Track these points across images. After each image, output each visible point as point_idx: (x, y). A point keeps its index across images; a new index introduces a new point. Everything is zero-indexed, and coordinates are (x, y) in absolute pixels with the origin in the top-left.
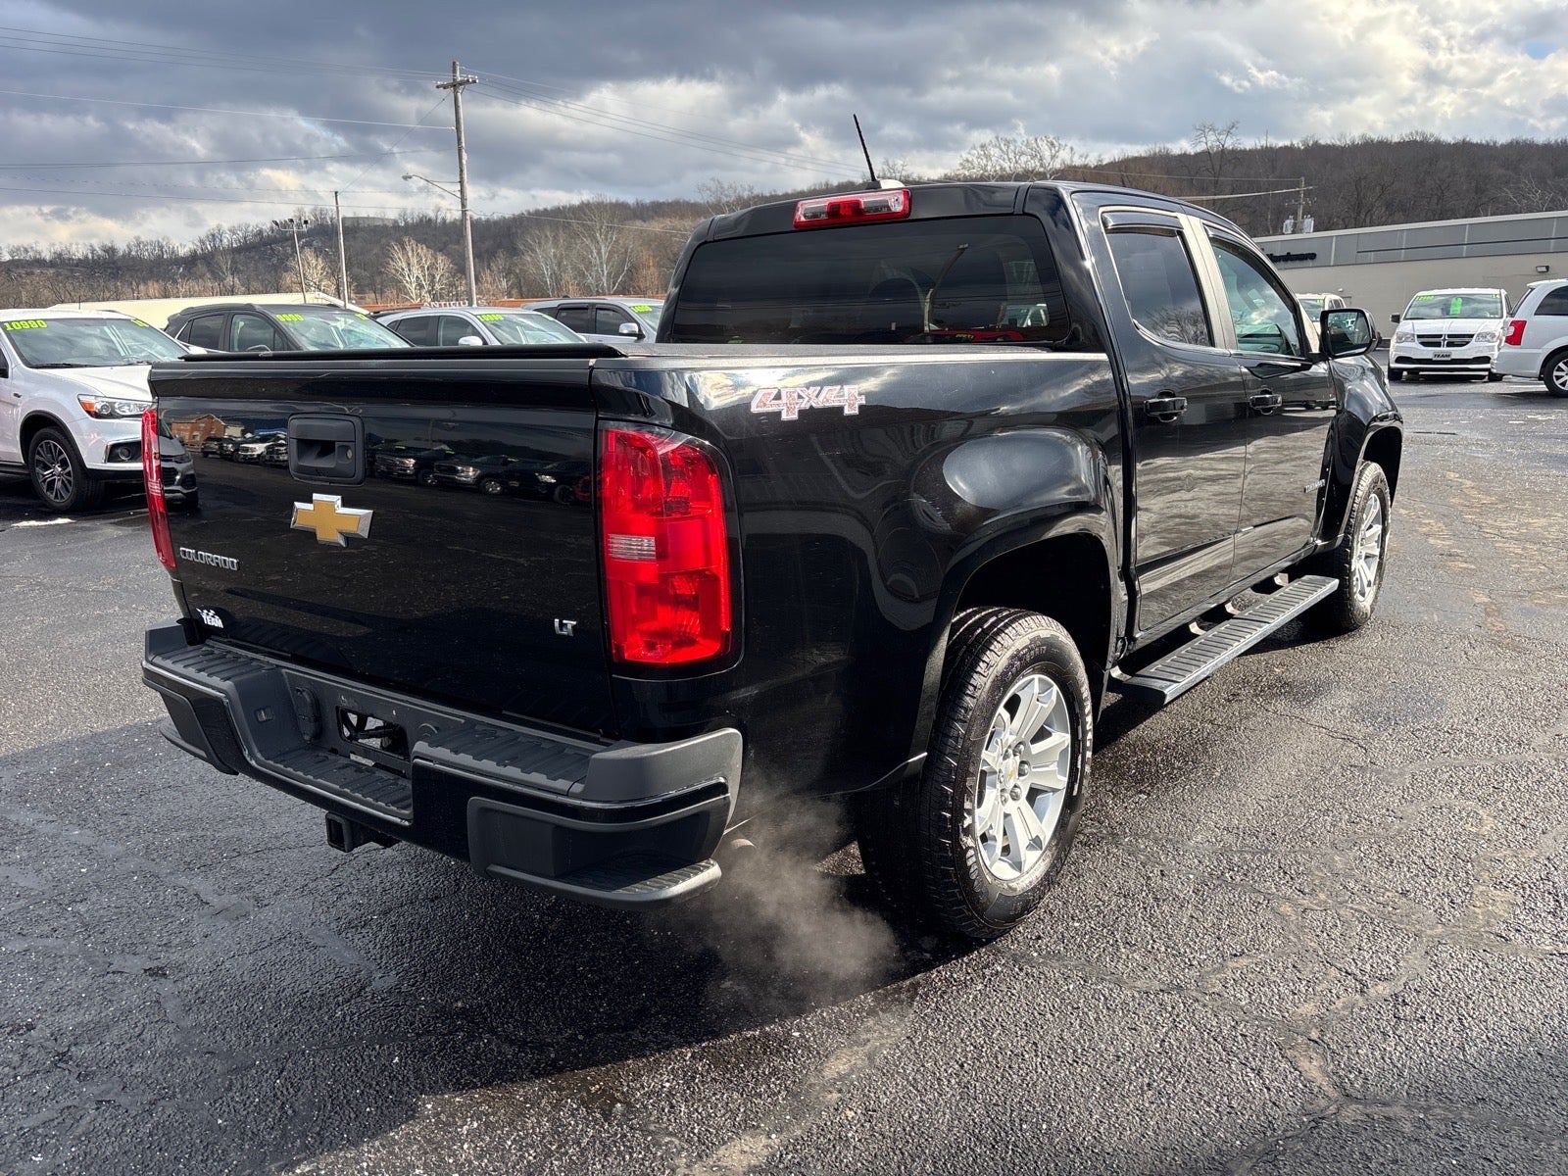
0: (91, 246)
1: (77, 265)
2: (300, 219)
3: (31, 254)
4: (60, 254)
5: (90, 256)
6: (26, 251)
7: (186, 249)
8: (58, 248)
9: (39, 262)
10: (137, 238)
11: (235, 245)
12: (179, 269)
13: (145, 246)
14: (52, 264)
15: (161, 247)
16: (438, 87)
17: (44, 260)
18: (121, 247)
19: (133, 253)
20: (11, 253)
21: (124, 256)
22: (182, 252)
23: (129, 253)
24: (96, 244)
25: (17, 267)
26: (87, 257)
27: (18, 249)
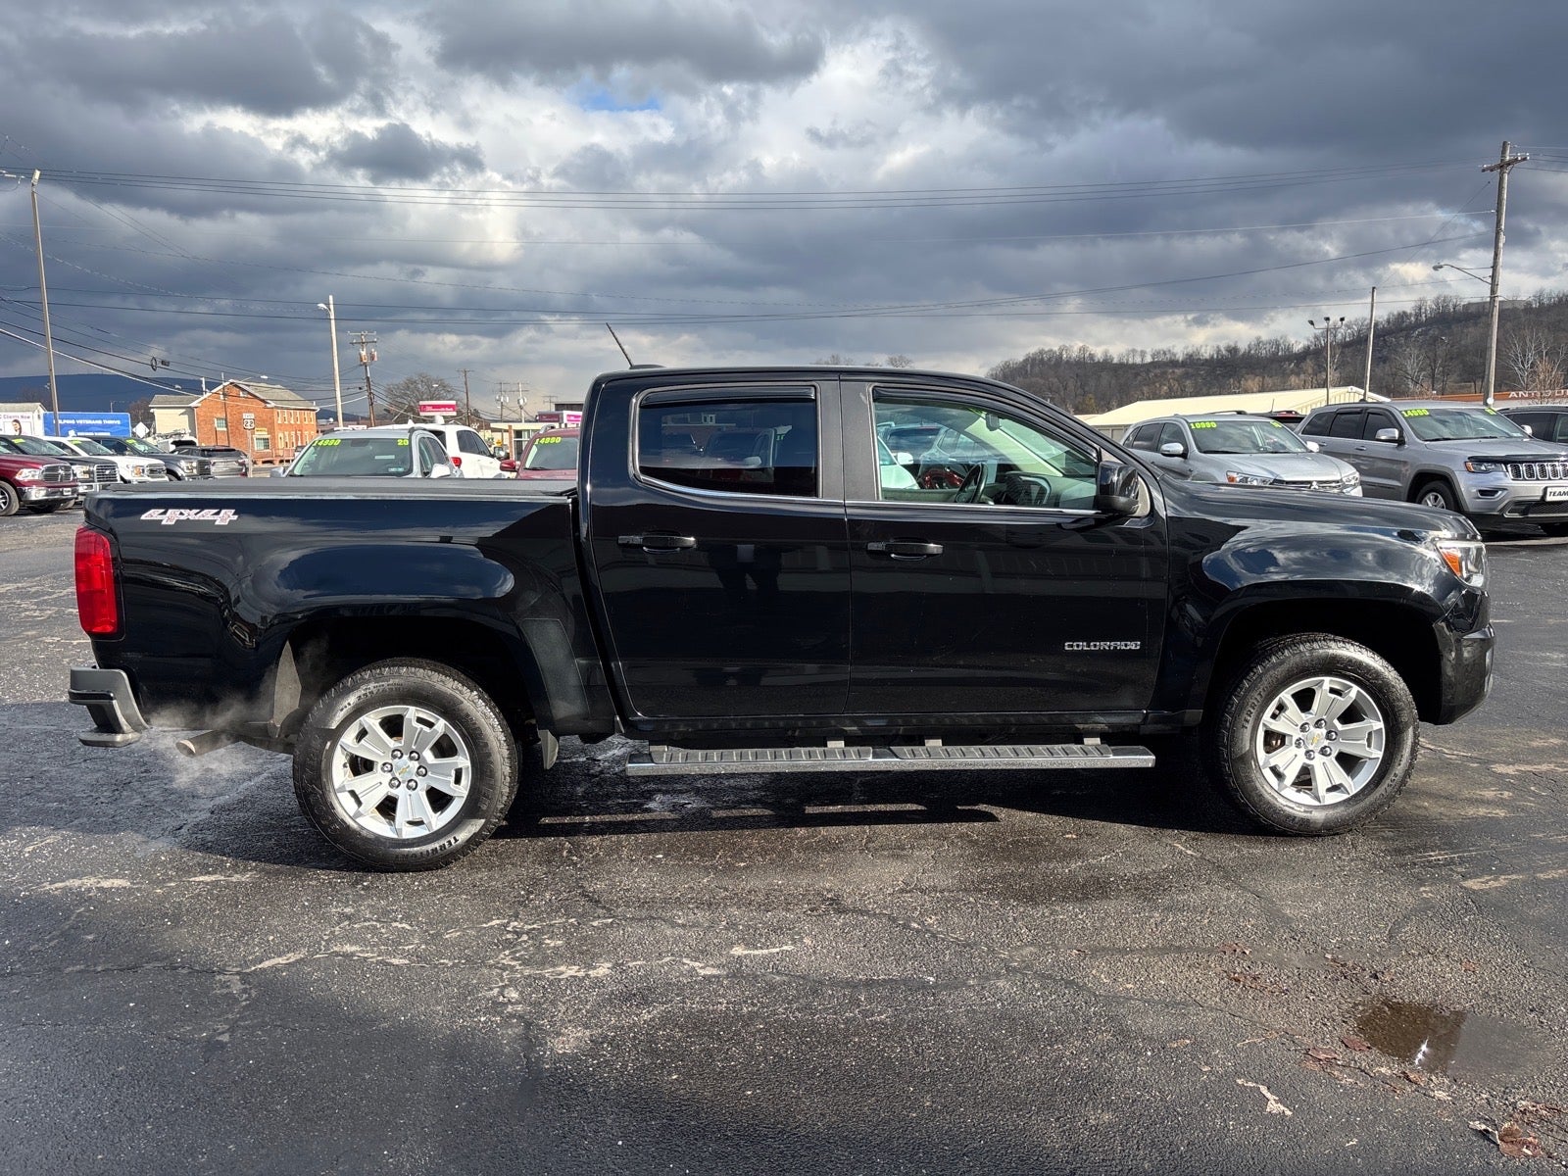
0: (1218, 347)
1: (1203, 365)
2: (1420, 309)
3: (1168, 356)
4: (1191, 355)
5: (1215, 356)
6: (1165, 353)
7: (1301, 346)
8: (1190, 350)
9: (1174, 363)
10: (1258, 338)
11: (1348, 339)
12: (1290, 364)
13: (1264, 345)
14: (1183, 364)
15: (1278, 345)
16: (1484, 171)
17: (1178, 361)
18: (1243, 347)
19: (1252, 352)
20: (1153, 356)
21: (1243, 355)
22: (1298, 348)
23: (1249, 352)
24: (1223, 345)
25: (1155, 367)
26: (1212, 357)
27: (1159, 353)
